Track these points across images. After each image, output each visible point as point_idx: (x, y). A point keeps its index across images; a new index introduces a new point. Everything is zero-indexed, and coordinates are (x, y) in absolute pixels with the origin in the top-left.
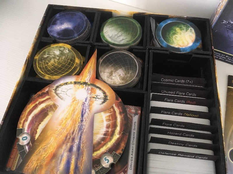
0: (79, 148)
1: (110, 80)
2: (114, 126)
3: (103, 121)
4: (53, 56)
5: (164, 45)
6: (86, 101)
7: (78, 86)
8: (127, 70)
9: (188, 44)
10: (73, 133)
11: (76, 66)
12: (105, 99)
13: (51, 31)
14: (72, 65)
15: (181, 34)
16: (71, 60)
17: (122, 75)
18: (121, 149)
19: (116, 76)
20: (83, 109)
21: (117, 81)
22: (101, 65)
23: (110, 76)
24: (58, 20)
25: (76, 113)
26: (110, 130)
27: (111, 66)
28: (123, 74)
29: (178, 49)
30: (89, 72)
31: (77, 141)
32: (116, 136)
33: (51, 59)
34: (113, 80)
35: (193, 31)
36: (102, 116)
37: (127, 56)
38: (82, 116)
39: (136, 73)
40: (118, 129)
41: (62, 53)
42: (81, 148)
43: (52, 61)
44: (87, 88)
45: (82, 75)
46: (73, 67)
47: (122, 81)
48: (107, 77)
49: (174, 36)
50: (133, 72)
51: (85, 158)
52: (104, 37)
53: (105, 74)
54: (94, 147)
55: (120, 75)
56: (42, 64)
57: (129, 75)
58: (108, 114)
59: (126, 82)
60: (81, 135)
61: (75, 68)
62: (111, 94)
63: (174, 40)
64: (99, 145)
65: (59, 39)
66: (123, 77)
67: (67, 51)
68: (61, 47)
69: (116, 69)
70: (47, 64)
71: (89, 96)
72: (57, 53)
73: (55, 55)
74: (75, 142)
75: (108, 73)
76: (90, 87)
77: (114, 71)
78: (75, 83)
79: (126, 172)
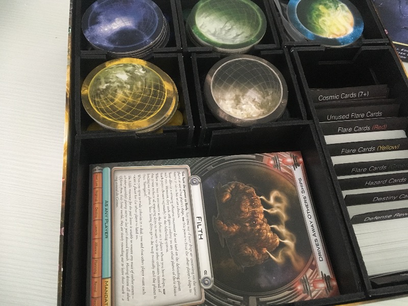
1: (239, 112)
4: (116, 84)
5: (309, 38)
8: (263, 89)
9: (346, 30)
11: (170, 95)
13: (93, 38)
14: (162, 96)
15: (329, 15)
16: (156, 87)
17: (257, 100)
19: (247, 102)
21: (252, 112)
22: (214, 87)
23: (237, 105)
24: (99, 14)
27: (232, 86)
28: (258, 98)
29: (334, 41)
33: (116, 91)
34: (245, 110)
35: (346, 8)
37: (254, 63)
39: (280, 92)
41: (133, 77)
43: (120, 94)
46: (164, 99)
47: (262, 110)
48: (232, 107)
49: (320, 20)
50: (276, 92)
52: (201, 35)
53: (227, 102)
55: (254, 101)
56: (103, 103)
57: (269, 98)
59: (269, 111)
61: (169, 101)
63: (322, 26)
65: (115, 49)
66: (262, 103)
67: (141, 70)
68: (125, 65)
69: (244, 91)
70: (112, 100)
72: (124, 77)
73: (121, 82)
75: (232, 99)
77: (241, 94)
79: (314, 267)
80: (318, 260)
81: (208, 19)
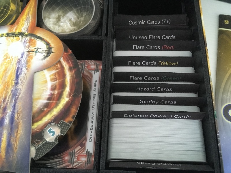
0: (12, 120)
1: (57, 27)
2: (62, 86)
3: (46, 82)
6: (22, 57)
7: (12, 38)
8: (80, 12)
10: (4, 101)
11: (11, 13)
12: (49, 52)
14: (6, 12)
17: (73, 20)
18: (71, 116)
19: (65, 21)
20: (18, 68)
21: (66, 28)
22: (45, 9)
23: (57, 22)
25: (9, 74)
26: (56, 92)
27: (58, 9)
28: (75, 19)
30: (27, 19)
31: (9, 111)
32: (65, 100)
34: (62, 26)
36: (44, 75)
38: (17, 77)
39: (92, 15)
40: (68, 89)
42: (16, 119)
44: (24, 39)
45: (18, 23)
46: (6, 15)
47: (74, 28)
48: (53, 24)
50: (88, 14)
51: (21, 132)
53: (50, 20)
54: (34, 117)
55: (70, 20)
57: (82, 19)
58: (54, 72)
59: (79, 29)
60: (15, 102)
61: (10, 17)
62: (56, 45)
64: (42, 113)
66: (75, 22)
69: (65, 13)
71: (26, 50)
74: (7, 113)
75: (55, 18)
76: (27, 39)
77: (62, 15)
78: (8, 35)
79: (83, 145)
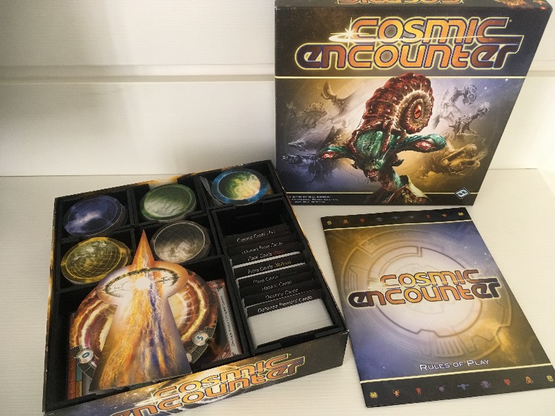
0: (161, 338)
1: (173, 258)
2: (197, 301)
3: (181, 302)
4: (86, 255)
5: (227, 202)
6: (151, 288)
7: (135, 276)
8: (191, 241)
9: (254, 192)
10: (148, 326)
11: (123, 256)
12: (175, 278)
13: (71, 229)
14: (118, 257)
15: (242, 184)
16: (114, 252)
17: (186, 248)
18: (213, 321)
19: (179, 251)
20: (151, 297)
21: (183, 257)
22: (156, 245)
23: (172, 254)
24: (76, 213)
25: (144, 304)
26: (193, 308)
27: (169, 243)
29: (245, 201)
30: (144, 257)
31: (156, 333)
32: (203, 311)
33: (85, 260)
34: (178, 256)
35: (256, 177)
36: (177, 298)
37: (186, 225)
38: (153, 305)
39: (203, 241)
40: (202, 303)
41: (98, 249)
42: (164, 336)
43: (88, 261)
44: (147, 274)
45: (136, 263)
46: (119, 259)
47: (190, 255)
48: (168, 256)
49: (235, 189)
50: (200, 241)
51: (173, 345)
52: (148, 214)
53: (165, 253)
54: (180, 332)
55: (184, 249)
56: (76, 269)
57: (195, 245)
58: (185, 293)
59: (195, 254)
60: (159, 324)
61: (123, 260)
62: (180, 272)
63: (237, 193)
64: (185, 327)
65: (87, 234)
66: (190, 250)
67: (104, 244)
68: (93, 243)
69: (177, 245)
70: (82, 266)
71: (153, 282)
72: (91, 250)
73: (88, 254)
74: (154, 334)
75: (168, 251)
76: (151, 272)
77: (175, 247)
78: (130, 274)
79: (228, 351)
80: (231, 346)
81: (153, 203)
